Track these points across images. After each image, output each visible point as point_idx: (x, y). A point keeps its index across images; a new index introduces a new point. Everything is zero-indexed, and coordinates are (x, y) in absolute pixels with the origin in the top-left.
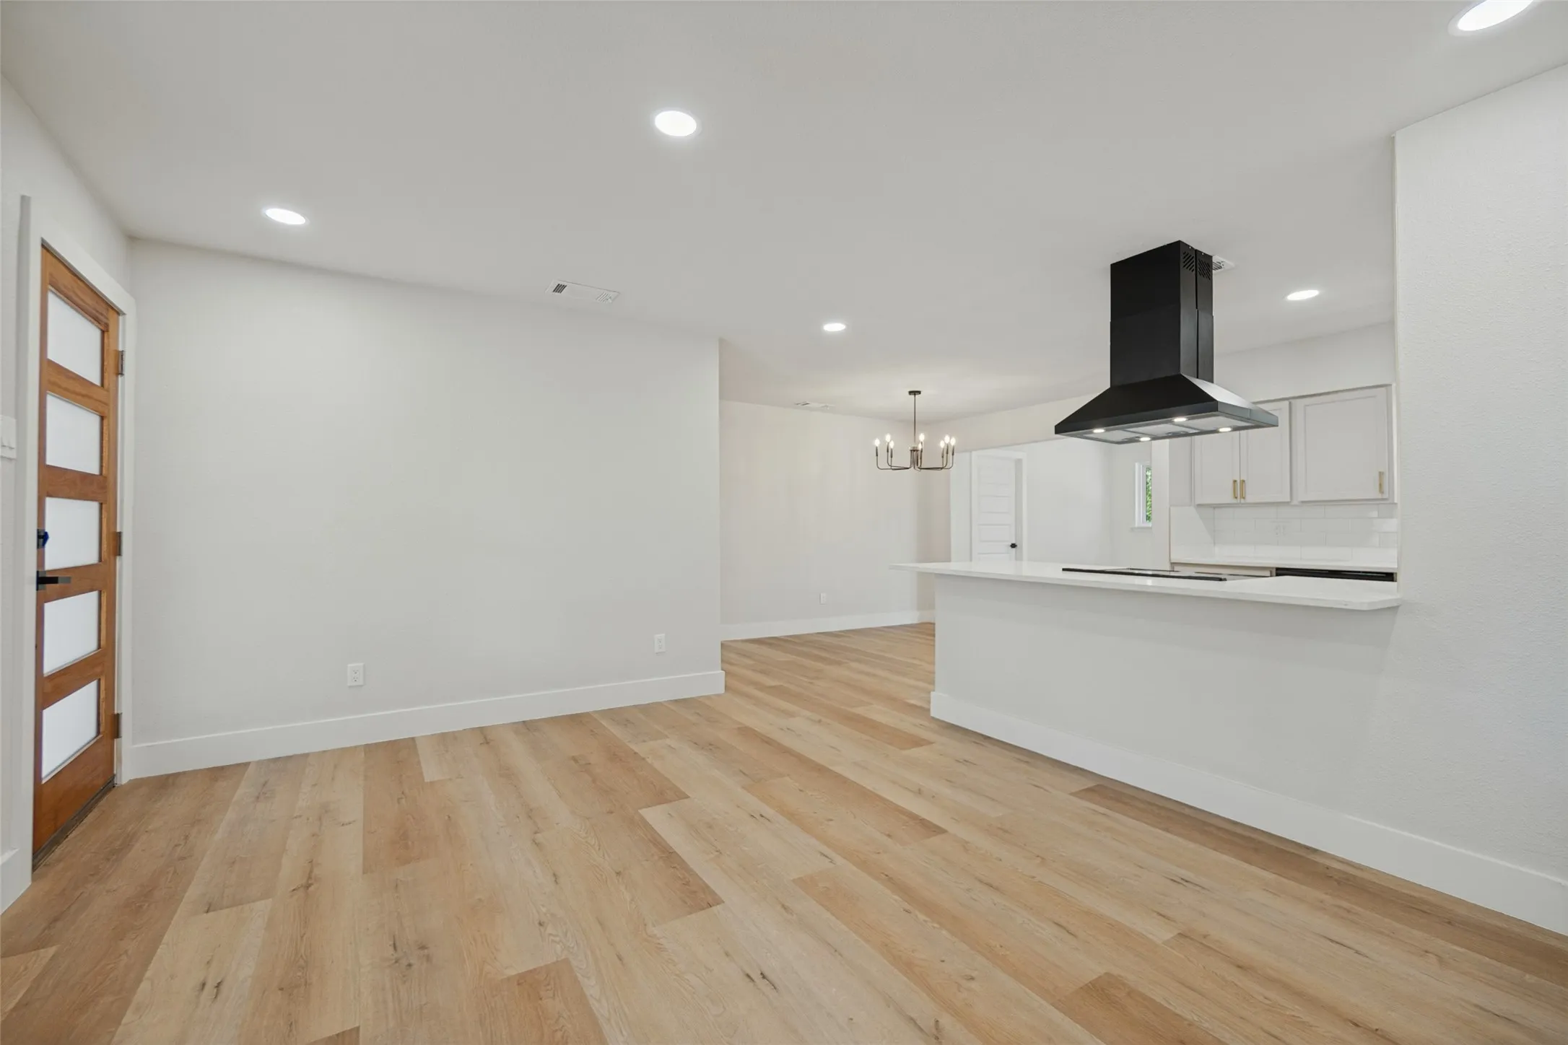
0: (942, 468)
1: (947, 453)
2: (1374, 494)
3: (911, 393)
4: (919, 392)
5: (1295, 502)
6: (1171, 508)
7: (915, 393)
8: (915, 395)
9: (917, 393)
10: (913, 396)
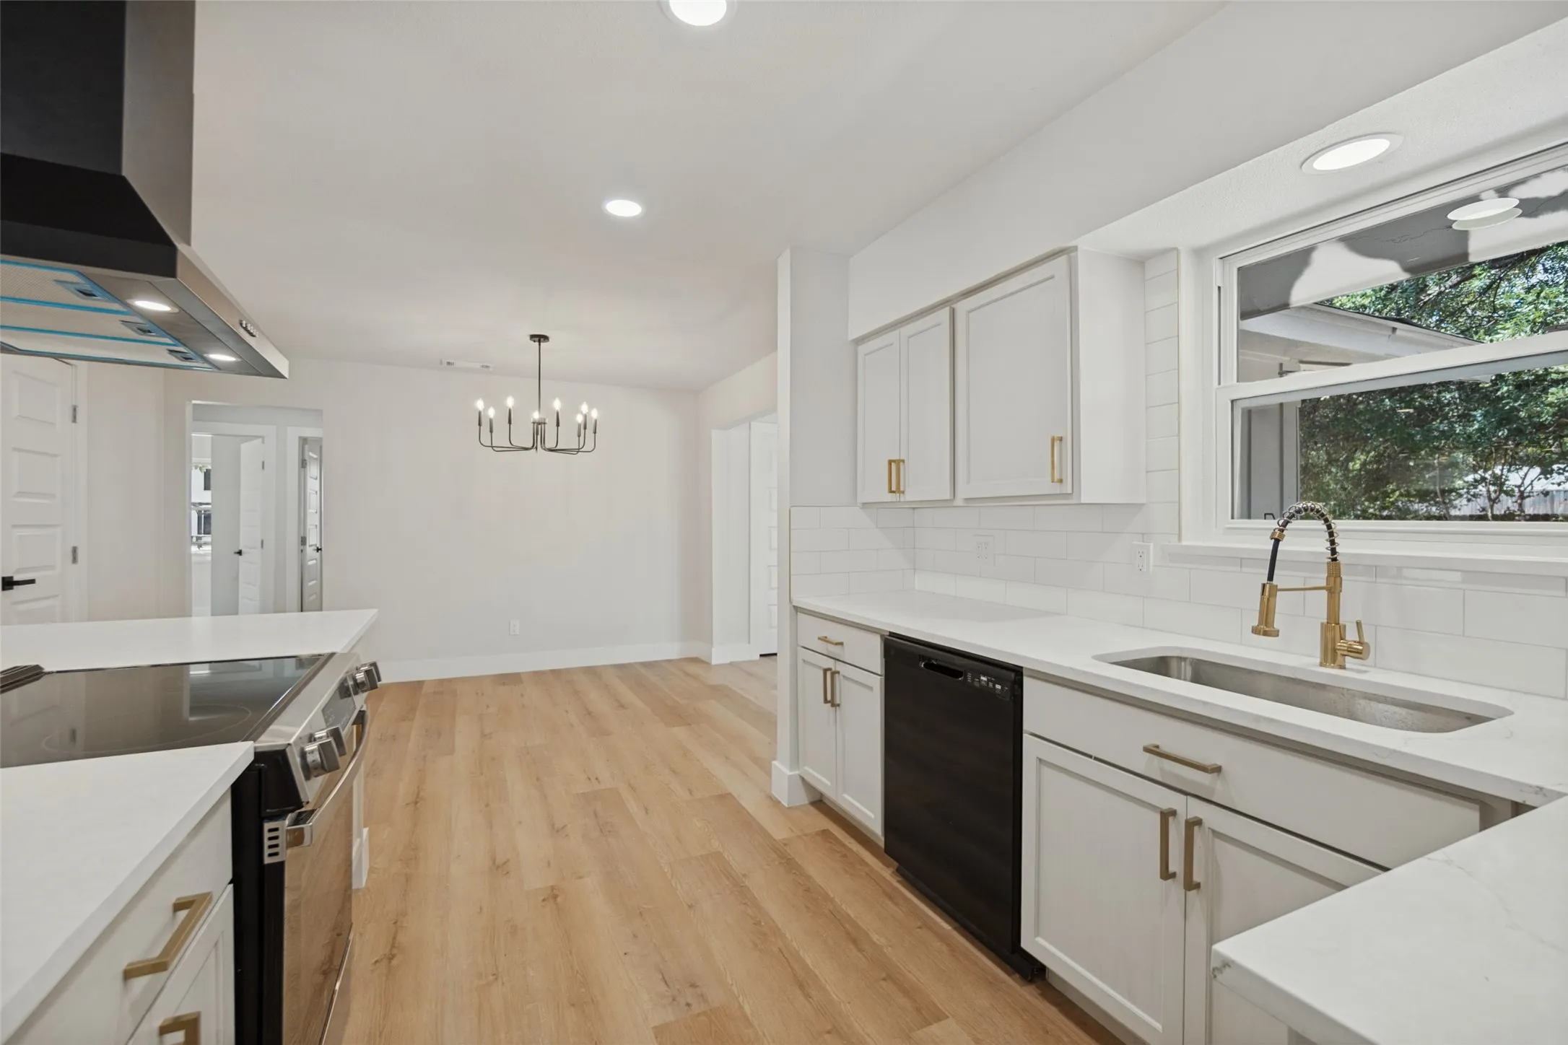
0: (578, 450)
1: (585, 428)
2: (1044, 485)
3: (533, 337)
4: (545, 338)
5: (959, 501)
6: (793, 509)
7: (540, 338)
8: (539, 341)
9: (542, 339)
10: (537, 343)
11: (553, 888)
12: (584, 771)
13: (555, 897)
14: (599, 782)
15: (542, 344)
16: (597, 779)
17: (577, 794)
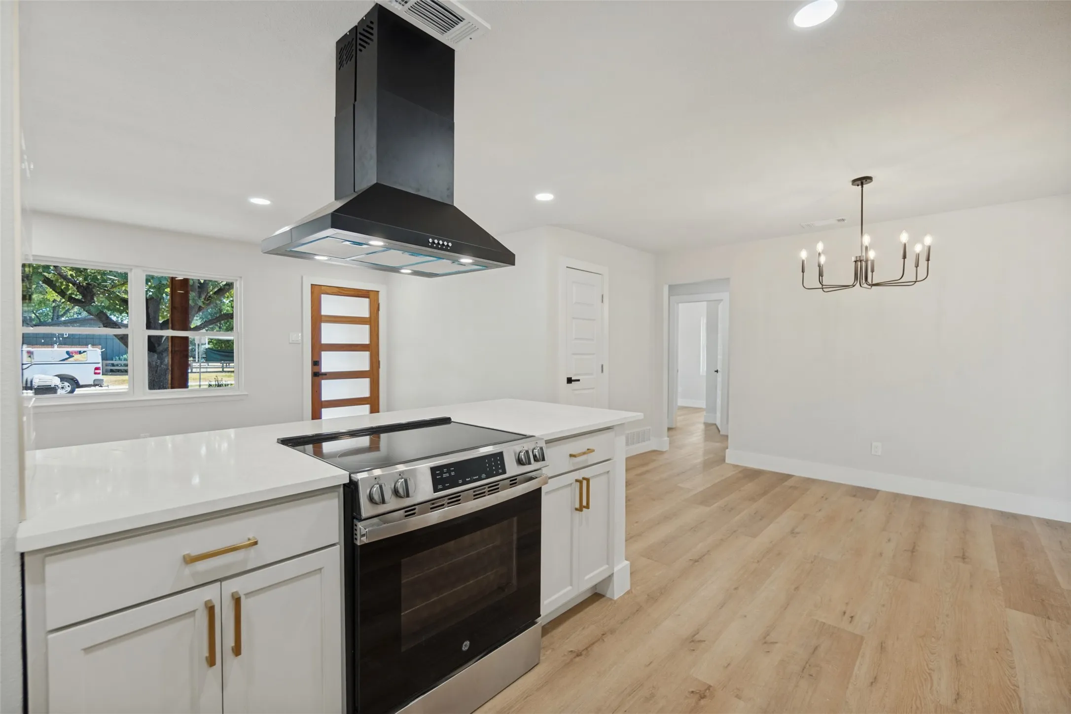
3: (853, 181)
7: (862, 181)
8: (862, 184)
9: (864, 181)
10: (860, 187)
11: (709, 687)
12: (847, 604)
13: (703, 697)
14: (851, 622)
15: (864, 186)
16: (852, 617)
17: (817, 621)
